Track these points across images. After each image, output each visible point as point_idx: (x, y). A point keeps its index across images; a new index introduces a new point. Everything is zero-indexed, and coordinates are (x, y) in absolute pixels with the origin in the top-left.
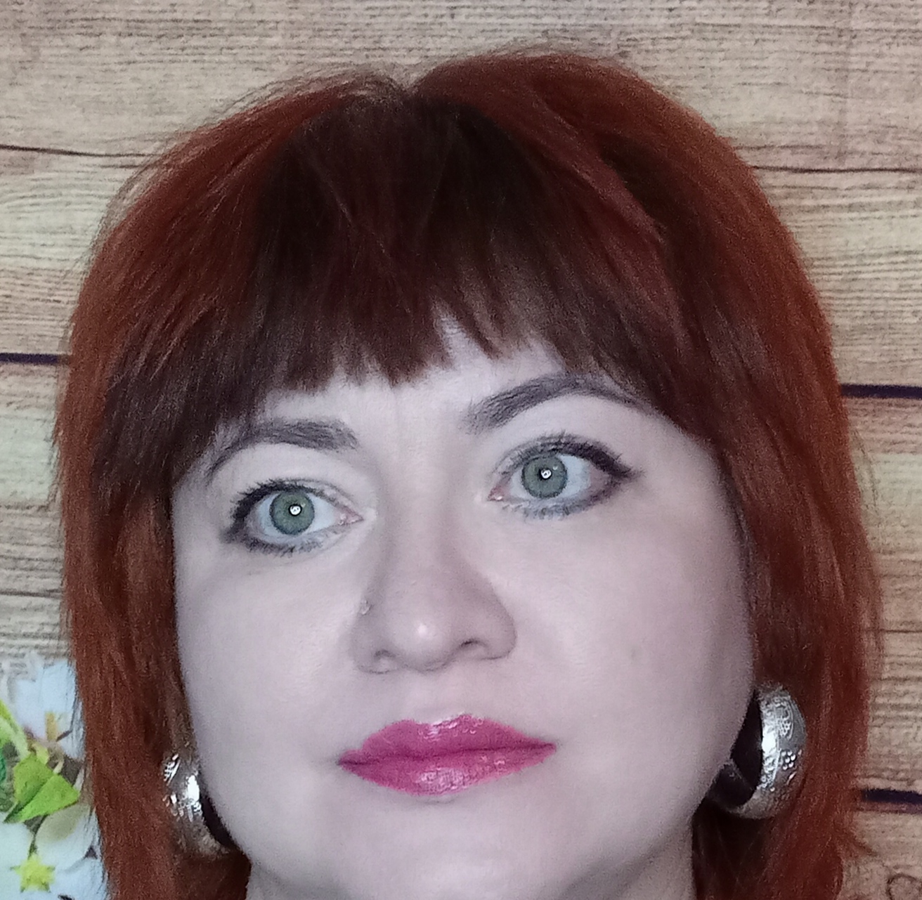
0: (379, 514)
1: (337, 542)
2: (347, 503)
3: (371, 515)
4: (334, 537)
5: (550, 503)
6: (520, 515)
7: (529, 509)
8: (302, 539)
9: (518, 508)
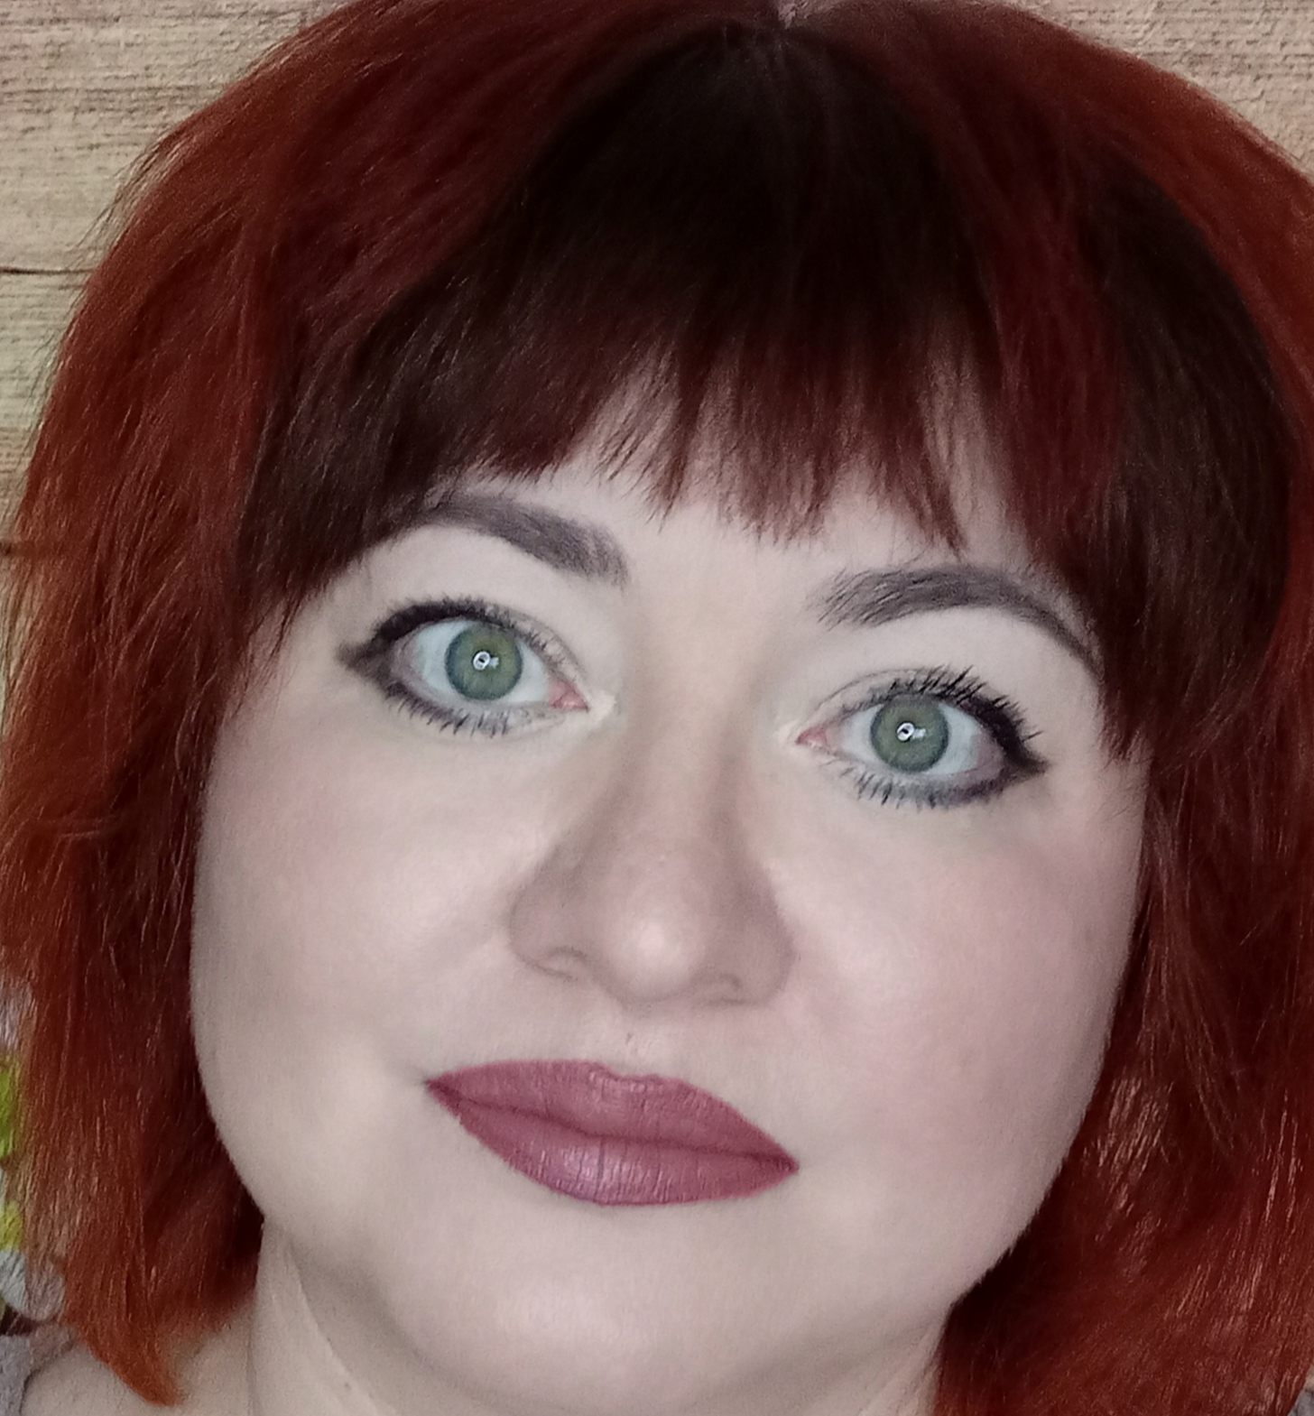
1: (540, 733)
2: (572, 675)
4: (538, 724)
5: (903, 780)
6: (848, 784)
7: (866, 778)
8: (485, 711)
9: (849, 771)
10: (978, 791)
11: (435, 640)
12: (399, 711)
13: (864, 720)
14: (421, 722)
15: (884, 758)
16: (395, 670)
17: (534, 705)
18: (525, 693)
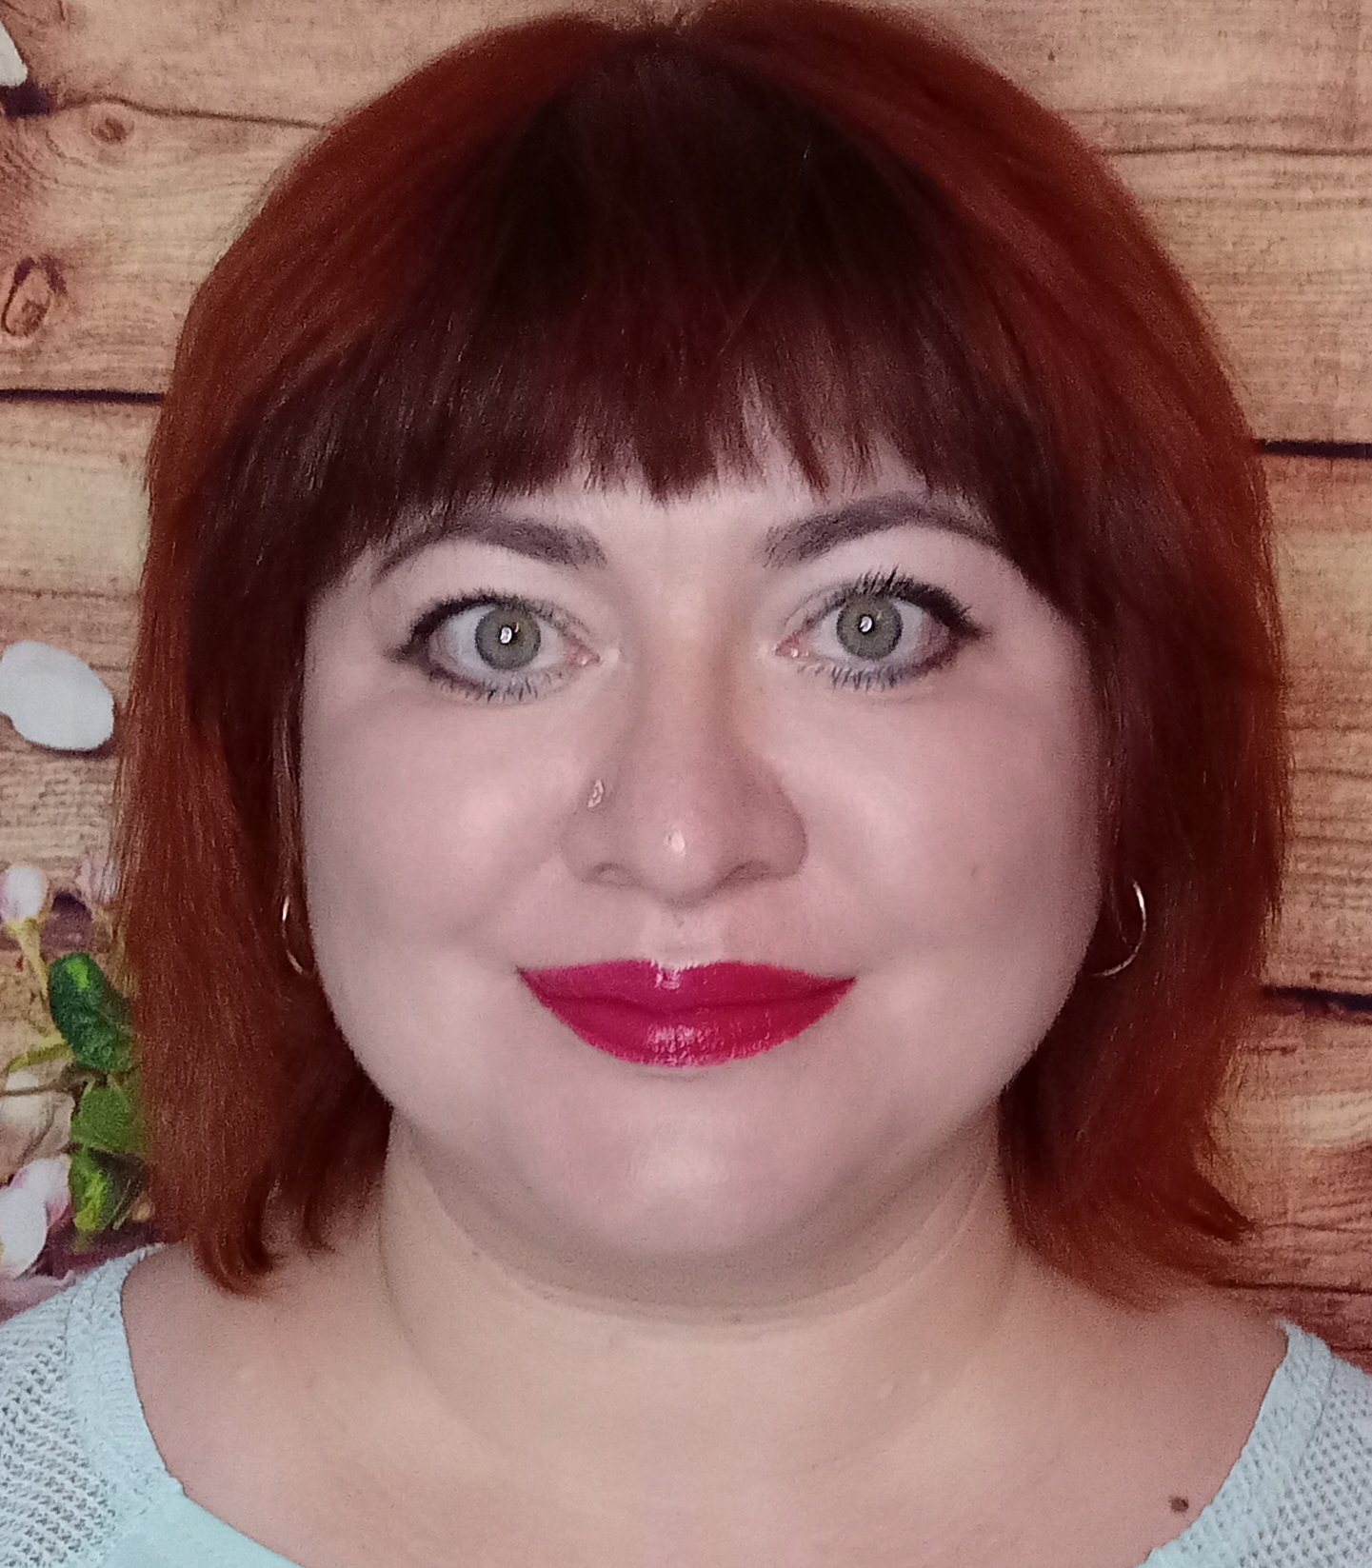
0: (623, 657)
1: (561, 689)
2: (580, 634)
3: (611, 657)
4: (557, 683)
5: (869, 666)
6: (825, 680)
7: (837, 671)
8: (512, 679)
9: (821, 669)
10: (932, 663)
11: (464, 627)
12: (441, 688)
13: (830, 623)
14: (460, 695)
15: (850, 649)
16: (433, 656)
17: (551, 668)
18: (544, 660)
